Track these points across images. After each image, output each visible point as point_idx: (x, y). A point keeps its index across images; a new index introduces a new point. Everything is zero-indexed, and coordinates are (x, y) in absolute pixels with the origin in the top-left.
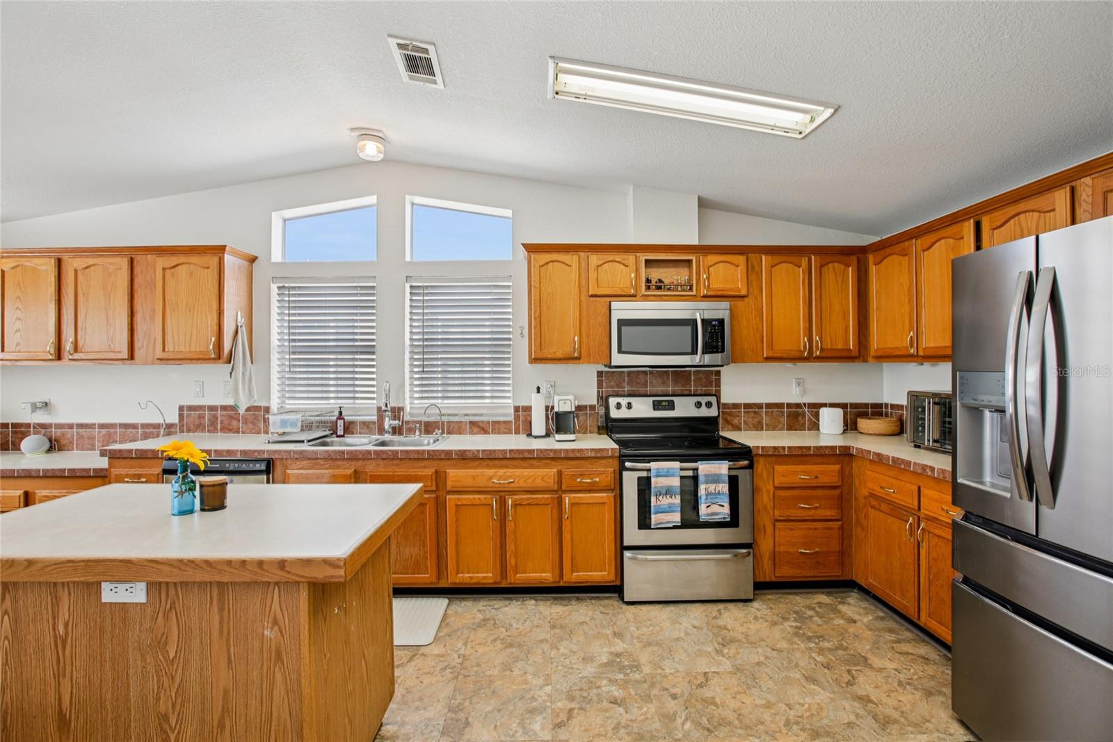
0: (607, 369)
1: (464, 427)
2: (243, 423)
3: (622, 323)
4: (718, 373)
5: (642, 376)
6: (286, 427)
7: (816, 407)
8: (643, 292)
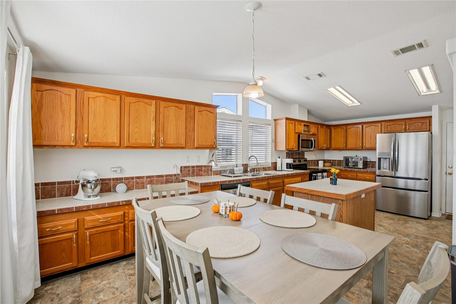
0: (289, 152)
2: (204, 172)
3: (302, 140)
4: (304, 153)
6: (240, 171)
7: (318, 161)
8: (303, 133)
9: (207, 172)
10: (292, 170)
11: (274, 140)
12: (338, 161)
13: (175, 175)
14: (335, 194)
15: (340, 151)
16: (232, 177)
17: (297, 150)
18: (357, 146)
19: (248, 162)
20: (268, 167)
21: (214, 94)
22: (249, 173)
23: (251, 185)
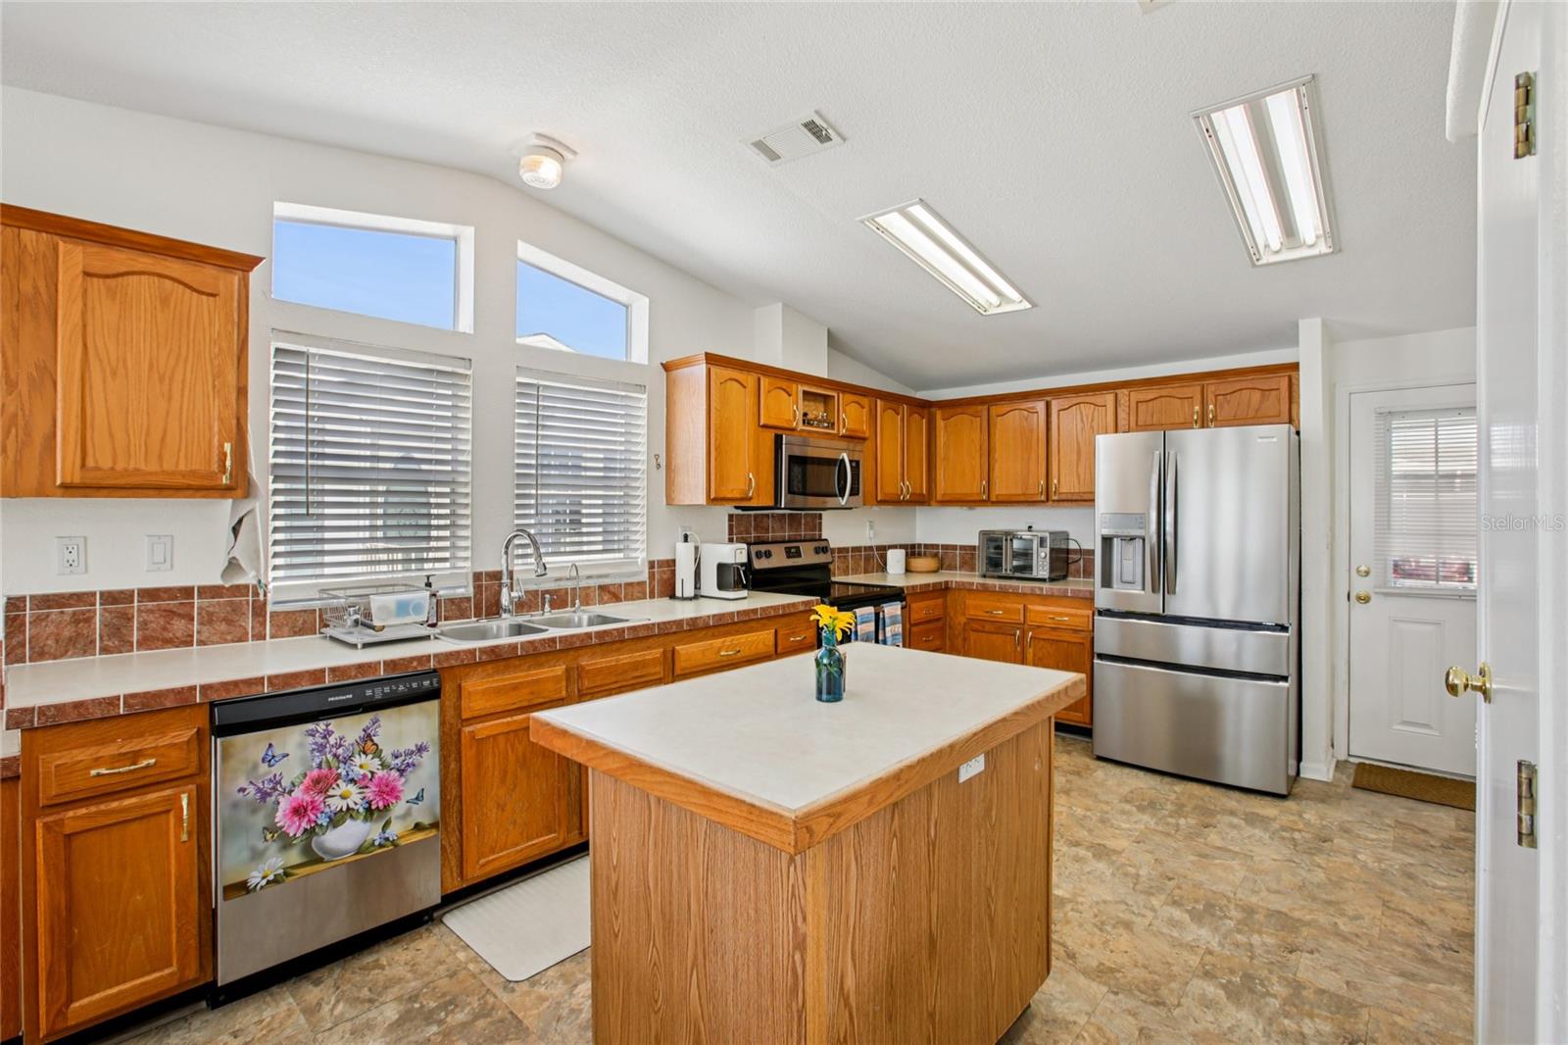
0: (739, 512)
1: (592, 594)
2: (201, 623)
3: (792, 459)
4: (819, 515)
5: (765, 519)
8: (801, 427)
9: (229, 622)
10: (744, 593)
11: (663, 461)
12: (963, 548)
14: (743, 802)
15: (970, 508)
16: (354, 646)
17: (771, 503)
18: (1027, 488)
19: (503, 561)
20: (628, 585)
21: (281, 209)
22: (504, 616)
23: (448, 689)
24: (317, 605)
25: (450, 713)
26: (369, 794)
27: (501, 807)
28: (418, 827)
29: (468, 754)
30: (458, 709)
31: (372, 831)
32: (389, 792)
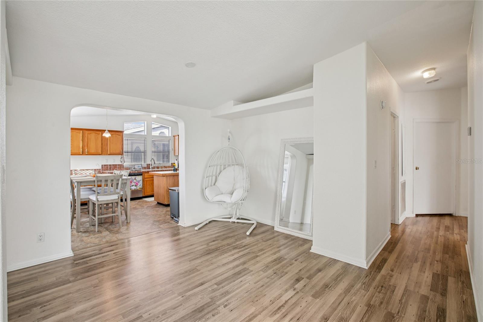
9: (120, 168)
11: (173, 149)
13: (98, 170)
19: (150, 163)
20: (168, 166)
22: (150, 169)
23: (143, 175)
24: (129, 167)
25: (143, 177)
26: (135, 184)
27: (149, 188)
28: (140, 188)
29: (145, 182)
30: (144, 177)
31: (136, 188)
32: (137, 184)
